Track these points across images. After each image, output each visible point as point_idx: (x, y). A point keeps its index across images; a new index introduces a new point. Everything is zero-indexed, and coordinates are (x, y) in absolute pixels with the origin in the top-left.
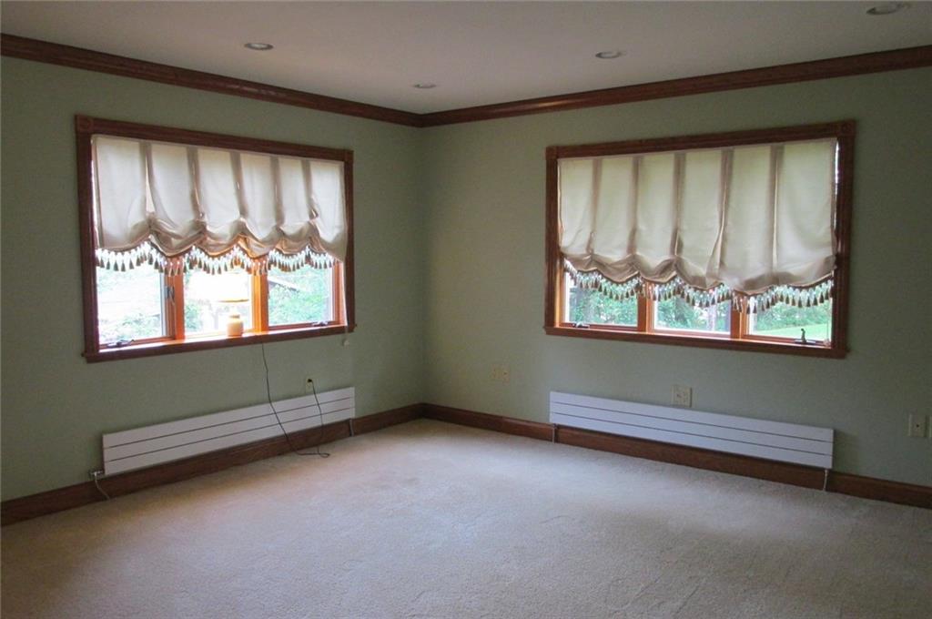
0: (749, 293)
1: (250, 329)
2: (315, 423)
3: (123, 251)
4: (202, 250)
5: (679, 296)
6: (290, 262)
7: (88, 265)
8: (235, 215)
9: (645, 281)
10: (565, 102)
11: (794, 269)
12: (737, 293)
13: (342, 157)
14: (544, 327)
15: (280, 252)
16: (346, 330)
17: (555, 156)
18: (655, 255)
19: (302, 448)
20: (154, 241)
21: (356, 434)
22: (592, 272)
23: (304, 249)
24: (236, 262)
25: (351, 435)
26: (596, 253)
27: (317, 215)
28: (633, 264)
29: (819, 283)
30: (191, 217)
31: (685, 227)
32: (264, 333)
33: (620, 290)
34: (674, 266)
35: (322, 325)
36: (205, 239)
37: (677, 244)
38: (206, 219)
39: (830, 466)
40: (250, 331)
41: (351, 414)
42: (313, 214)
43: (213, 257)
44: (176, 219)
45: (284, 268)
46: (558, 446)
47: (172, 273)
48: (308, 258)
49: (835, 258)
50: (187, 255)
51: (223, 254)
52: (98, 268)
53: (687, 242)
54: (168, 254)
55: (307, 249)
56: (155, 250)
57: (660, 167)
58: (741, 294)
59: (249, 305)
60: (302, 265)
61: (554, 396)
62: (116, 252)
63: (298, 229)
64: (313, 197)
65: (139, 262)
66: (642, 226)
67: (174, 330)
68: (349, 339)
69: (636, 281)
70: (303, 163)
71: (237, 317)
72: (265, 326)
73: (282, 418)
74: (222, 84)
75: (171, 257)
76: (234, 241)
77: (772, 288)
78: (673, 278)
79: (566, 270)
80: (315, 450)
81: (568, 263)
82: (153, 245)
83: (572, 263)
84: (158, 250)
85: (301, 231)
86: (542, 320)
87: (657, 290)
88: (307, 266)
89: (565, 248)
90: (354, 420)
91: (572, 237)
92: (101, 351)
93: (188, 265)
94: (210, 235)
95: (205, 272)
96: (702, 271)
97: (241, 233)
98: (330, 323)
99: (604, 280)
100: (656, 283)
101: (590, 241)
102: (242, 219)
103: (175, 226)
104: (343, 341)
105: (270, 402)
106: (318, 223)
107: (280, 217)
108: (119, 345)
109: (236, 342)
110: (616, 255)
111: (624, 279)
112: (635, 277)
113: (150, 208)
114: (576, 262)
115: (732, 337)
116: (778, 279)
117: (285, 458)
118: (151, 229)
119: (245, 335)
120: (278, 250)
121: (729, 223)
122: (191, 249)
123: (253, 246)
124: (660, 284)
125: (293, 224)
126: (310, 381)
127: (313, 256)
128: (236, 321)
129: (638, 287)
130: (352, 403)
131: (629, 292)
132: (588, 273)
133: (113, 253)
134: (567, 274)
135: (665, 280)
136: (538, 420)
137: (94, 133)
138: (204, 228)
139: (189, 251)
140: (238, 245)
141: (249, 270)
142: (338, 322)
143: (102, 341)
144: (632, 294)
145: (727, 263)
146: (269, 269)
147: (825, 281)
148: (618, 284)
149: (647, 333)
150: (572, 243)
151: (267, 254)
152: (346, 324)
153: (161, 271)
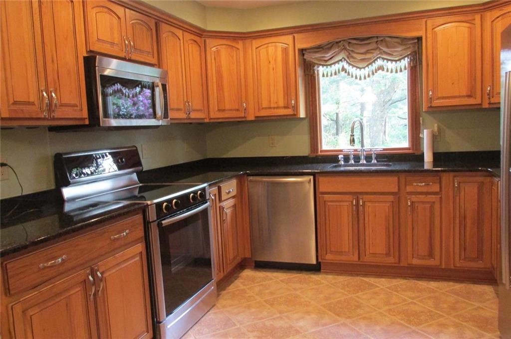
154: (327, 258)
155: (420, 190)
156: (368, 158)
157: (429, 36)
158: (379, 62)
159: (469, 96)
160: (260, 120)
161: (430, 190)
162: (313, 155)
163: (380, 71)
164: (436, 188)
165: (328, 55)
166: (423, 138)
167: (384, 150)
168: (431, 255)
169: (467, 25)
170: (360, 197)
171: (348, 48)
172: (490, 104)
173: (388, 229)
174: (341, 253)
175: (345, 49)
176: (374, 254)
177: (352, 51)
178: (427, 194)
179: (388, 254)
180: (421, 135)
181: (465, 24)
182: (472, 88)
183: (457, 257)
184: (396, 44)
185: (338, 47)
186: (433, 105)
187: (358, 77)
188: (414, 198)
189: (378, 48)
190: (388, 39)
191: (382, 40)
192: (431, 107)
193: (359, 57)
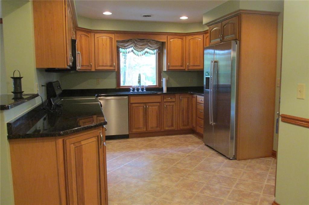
154: (133, 131)
155: (168, 101)
156: (142, 89)
157: (168, 42)
158: (146, 50)
159: (181, 66)
160: (98, 71)
161: (172, 101)
162: (118, 88)
163: (147, 53)
164: (174, 100)
165: (127, 45)
166: (163, 82)
167: (149, 86)
168: (172, 126)
169: (181, 40)
170: (147, 104)
171: (136, 42)
172: (188, 69)
173: (157, 116)
174: (139, 128)
175: (134, 43)
176: (152, 128)
177: (137, 44)
178: (171, 102)
179: (157, 127)
180: (162, 80)
181: (180, 39)
182: (182, 63)
183: (181, 125)
184: (154, 43)
185: (132, 41)
186: (170, 68)
187: (138, 55)
188: (167, 104)
189: (148, 44)
190: (151, 41)
191: (149, 41)
192: (169, 69)
193: (140, 47)
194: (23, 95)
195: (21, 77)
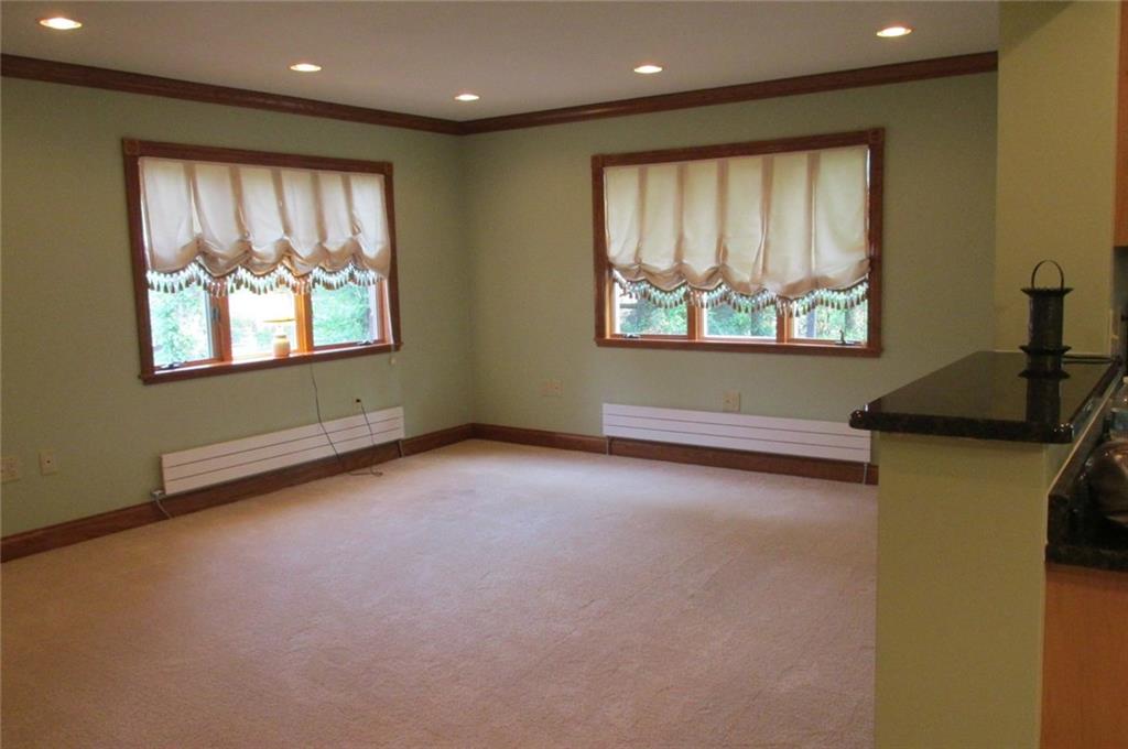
0: (792, 297)
1: (295, 348)
2: (366, 443)
3: (171, 273)
4: (248, 270)
5: (725, 303)
6: (333, 280)
7: (141, 288)
8: (279, 234)
9: (693, 289)
10: (605, 110)
11: (831, 273)
12: (780, 297)
13: (383, 170)
14: (595, 339)
15: (324, 270)
16: (393, 348)
17: (600, 165)
18: (701, 263)
19: (353, 469)
20: (201, 262)
21: (407, 455)
22: (641, 281)
23: (347, 266)
24: (281, 281)
25: (400, 456)
26: (643, 261)
27: (360, 231)
28: (680, 273)
29: (855, 286)
30: (236, 237)
31: (729, 234)
32: (310, 353)
33: (669, 299)
34: (719, 273)
35: (367, 344)
36: (251, 258)
37: (722, 252)
38: (251, 239)
39: (869, 460)
40: (295, 351)
41: (400, 434)
42: (356, 229)
43: (259, 277)
44: (223, 239)
45: (328, 286)
46: (613, 457)
47: (220, 294)
48: (352, 276)
49: (868, 261)
50: (233, 275)
51: (268, 274)
52: (150, 291)
53: (731, 248)
54: (215, 275)
55: (351, 267)
56: (202, 271)
57: (704, 174)
58: (785, 299)
59: (293, 324)
60: (346, 282)
61: (607, 408)
62: (165, 274)
63: (340, 245)
64: (355, 213)
65: (188, 283)
66: (688, 234)
67: (221, 352)
68: (395, 358)
69: (683, 290)
70: (343, 177)
71: (284, 337)
72: (311, 346)
73: (333, 438)
74: (261, 100)
75: (218, 278)
76: (279, 260)
77: (812, 292)
78: (720, 286)
79: (615, 280)
80: (367, 470)
81: (617, 274)
82: (201, 266)
83: (621, 273)
84: (206, 272)
85: (344, 248)
86: (592, 333)
87: (705, 297)
88: (351, 283)
89: (614, 259)
90: (403, 441)
91: (619, 248)
92: (157, 373)
93: (234, 285)
94: (255, 254)
95: (251, 292)
96: (747, 278)
97: (286, 252)
98: (376, 342)
99: (653, 289)
100: (703, 291)
101: (638, 251)
102: (286, 238)
103: (221, 247)
104: (390, 359)
105: (320, 421)
106: (361, 238)
107: (323, 236)
108: (171, 367)
109: (283, 362)
110: (662, 262)
111: (672, 288)
112: (683, 285)
113: (197, 229)
114: (624, 271)
115: (777, 341)
116: (816, 283)
117: (336, 479)
118: (201, 251)
119: (291, 356)
120: (321, 268)
121: (771, 229)
122: (237, 269)
123: (297, 265)
124: (708, 291)
125: (337, 240)
126: (358, 401)
127: (356, 273)
128: (282, 341)
129: (687, 295)
130: (401, 423)
131: (678, 300)
132: (637, 282)
133: (162, 275)
134: (617, 285)
135: (712, 288)
136: (591, 434)
137: (142, 155)
138: (250, 248)
139: (235, 271)
140: (283, 264)
141: (294, 289)
142: (383, 340)
143: (157, 363)
144: (681, 302)
145: (770, 268)
146: (314, 287)
147: (861, 283)
148: (666, 292)
149: (697, 341)
150: (621, 253)
151: (311, 272)
152: (392, 342)
153: (210, 292)
194: (1065, 360)
195: (1066, 286)
